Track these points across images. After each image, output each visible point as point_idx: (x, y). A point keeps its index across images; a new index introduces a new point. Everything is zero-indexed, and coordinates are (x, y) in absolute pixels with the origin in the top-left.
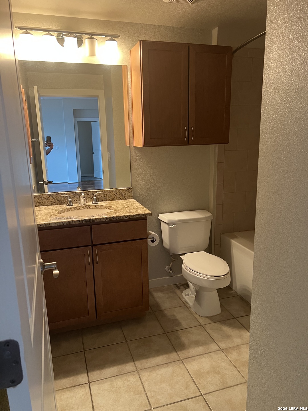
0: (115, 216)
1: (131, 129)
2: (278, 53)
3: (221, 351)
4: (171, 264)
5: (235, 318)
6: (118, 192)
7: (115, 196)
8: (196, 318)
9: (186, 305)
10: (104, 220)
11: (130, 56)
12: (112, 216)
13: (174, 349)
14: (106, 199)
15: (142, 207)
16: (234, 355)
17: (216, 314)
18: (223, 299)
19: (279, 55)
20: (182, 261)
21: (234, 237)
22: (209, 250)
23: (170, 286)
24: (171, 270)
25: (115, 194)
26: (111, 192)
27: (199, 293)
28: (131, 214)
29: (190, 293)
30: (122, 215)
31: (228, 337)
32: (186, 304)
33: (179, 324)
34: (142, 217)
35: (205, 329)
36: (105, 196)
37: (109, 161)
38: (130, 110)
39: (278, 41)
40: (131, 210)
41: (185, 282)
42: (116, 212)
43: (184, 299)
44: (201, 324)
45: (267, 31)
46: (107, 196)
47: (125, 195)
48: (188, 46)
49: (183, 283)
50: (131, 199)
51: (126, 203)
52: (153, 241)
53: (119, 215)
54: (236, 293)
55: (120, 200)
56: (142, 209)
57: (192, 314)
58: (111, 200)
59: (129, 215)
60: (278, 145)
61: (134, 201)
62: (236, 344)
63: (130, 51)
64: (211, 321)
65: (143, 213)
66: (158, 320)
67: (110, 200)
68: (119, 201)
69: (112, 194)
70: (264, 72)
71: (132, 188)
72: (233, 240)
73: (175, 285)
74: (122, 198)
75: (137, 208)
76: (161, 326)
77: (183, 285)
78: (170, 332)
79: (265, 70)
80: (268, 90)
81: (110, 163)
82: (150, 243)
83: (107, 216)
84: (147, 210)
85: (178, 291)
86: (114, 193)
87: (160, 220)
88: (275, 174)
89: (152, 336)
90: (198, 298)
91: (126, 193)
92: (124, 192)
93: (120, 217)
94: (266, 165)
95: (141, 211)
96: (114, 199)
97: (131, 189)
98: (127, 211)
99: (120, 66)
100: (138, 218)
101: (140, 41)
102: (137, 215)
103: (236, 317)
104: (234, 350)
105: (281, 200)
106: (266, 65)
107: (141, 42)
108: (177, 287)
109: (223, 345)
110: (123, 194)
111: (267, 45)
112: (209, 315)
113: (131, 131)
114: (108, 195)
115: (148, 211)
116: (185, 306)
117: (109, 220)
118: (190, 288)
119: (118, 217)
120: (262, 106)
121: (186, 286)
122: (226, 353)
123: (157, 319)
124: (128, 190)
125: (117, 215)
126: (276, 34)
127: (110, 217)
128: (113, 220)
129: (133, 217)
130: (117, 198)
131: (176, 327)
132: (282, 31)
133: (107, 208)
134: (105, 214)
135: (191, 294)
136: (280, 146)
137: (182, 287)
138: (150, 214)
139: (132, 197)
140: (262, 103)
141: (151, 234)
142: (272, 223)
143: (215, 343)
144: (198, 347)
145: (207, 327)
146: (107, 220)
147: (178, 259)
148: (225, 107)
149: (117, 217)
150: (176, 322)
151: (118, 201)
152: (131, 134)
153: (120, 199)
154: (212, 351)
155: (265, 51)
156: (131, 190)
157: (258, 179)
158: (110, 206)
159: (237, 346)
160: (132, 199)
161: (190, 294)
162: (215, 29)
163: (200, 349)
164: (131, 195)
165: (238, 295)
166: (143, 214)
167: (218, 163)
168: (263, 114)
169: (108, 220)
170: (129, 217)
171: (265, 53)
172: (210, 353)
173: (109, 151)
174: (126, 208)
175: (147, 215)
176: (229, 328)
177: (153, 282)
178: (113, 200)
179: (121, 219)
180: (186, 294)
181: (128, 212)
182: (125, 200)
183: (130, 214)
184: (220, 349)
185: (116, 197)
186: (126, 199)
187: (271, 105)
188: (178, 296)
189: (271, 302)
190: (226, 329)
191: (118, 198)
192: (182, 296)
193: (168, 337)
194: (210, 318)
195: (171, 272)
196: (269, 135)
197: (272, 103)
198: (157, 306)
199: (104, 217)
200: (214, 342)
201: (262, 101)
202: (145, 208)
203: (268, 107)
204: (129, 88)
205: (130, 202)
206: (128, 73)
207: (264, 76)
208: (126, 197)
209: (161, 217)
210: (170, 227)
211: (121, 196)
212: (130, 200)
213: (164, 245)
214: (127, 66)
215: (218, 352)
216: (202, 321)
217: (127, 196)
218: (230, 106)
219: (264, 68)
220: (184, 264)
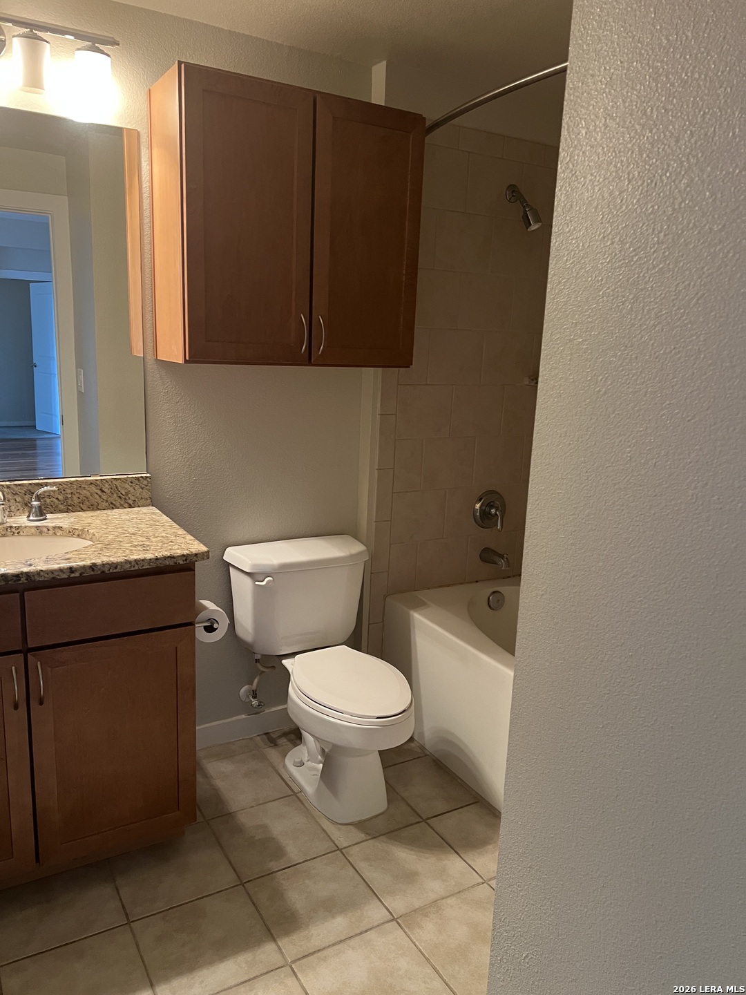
0: (98, 561)
1: (150, 309)
2: (607, 127)
3: (394, 923)
4: (256, 681)
5: (425, 821)
6: (107, 486)
7: (98, 497)
8: (324, 830)
9: (295, 794)
10: (65, 576)
11: (147, 104)
12: (88, 563)
13: (269, 930)
14: (70, 508)
15: (181, 532)
16: (427, 932)
17: (374, 814)
18: (390, 766)
19: (610, 131)
20: (286, 675)
21: (419, 605)
22: (355, 642)
23: (251, 738)
24: (255, 697)
25: (99, 493)
26: (86, 487)
27: (332, 758)
28: (149, 556)
29: (305, 757)
30: (121, 559)
31: (409, 877)
32: (296, 789)
33: (279, 852)
34: (181, 562)
35: (350, 860)
36: (66, 498)
37: (79, 392)
38: (147, 256)
39: (607, 90)
40: (147, 543)
41: (293, 727)
42: (101, 550)
43: (292, 777)
44: (338, 847)
45: (572, 64)
46: (75, 498)
47: (127, 494)
48: (315, 98)
49: (286, 728)
50: (147, 506)
51: (133, 518)
52: (210, 629)
53: (112, 559)
54: (422, 748)
55: (113, 508)
56: (180, 540)
57: (314, 817)
58: (84, 508)
59: (143, 560)
60: (600, 391)
61: (154, 513)
62: (432, 896)
63: (147, 90)
64: (362, 836)
65: (185, 552)
66: (221, 846)
67: (82, 510)
68: (109, 512)
69: (88, 493)
70: (558, 177)
71: (148, 475)
72: (415, 611)
73: (264, 736)
74: (118, 504)
75: (164, 534)
76: (230, 862)
77: (285, 734)
78: (255, 879)
79: (563, 172)
80: (569, 232)
81: (83, 398)
82: (201, 635)
83: (74, 564)
84: (196, 542)
85: (272, 754)
86: (94, 489)
87: (229, 564)
88: (585, 470)
89: (203, 897)
90: (330, 774)
91: (131, 489)
92: (127, 486)
93: (115, 565)
94: (559, 445)
95: (176, 547)
96: (94, 507)
97: (147, 477)
98: (135, 546)
99: (117, 132)
100: (169, 566)
101: (180, 63)
102: (165, 558)
103: (425, 817)
104: (426, 915)
105: (602, 545)
106: (564, 157)
107: (183, 65)
108: (271, 742)
109: (398, 904)
110: (124, 493)
111: (571, 101)
112: (359, 819)
113: (148, 316)
114: (77, 495)
115: (198, 547)
116: (293, 794)
117: (81, 574)
118: (305, 744)
119: (108, 566)
120: (549, 276)
121: (295, 736)
122: (405, 926)
123: (219, 842)
124: (137, 482)
125: (105, 559)
126: (600, 71)
127: (84, 567)
128: (92, 573)
129: (154, 565)
130: (105, 504)
131: (271, 861)
132: (621, 62)
133: (72, 533)
134: (68, 556)
135: (308, 761)
136: (605, 393)
137: (283, 741)
138: (205, 555)
139: (149, 501)
140: (551, 266)
141: (205, 608)
142: (573, 609)
143: (377, 900)
144: (333, 917)
145: (355, 854)
146: (72, 575)
147: (274, 667)
148: (404, 272)
149: (103, 564)
150: (270, 847)
151: (106, 511)
152: (149, 324)
153: (113, 506)
154: (370, 926)
155: (564, 117)
156: (145, 482)
157: (530, 480)
158: (83, 530)
159: (434, 903)
160: (149, 505)
161: (306, 759)
162: (379, 65)
163: (339, 924)
164: (146, 494)
165: (428, 753)
166: (183, 555)
167: (381, 415)
168: (554, 299)
169: (77, 574)
170: (142, 563)
171: (563, 124)
172: (366, 931)
173: (79, 365)
174: (133, 536)
175: (195, 558)
176: (412, 850)
177: (208, 731)
178: (93, 510)
179: (117, 570)
180: (296, 760)
181: (139, 548)
182: (129, 509)
183: (146, 556)
184: (390, 917)
185: (99, 500)
186: (130, 506)
187: (578, 273)
188: (274, 768)
189: (563, 828)
190: (404, 856)
191: (107, 504)
192: (285, 766)
193: (248, 894)
194: (360, 825)
195: (255, 702)
196: (570, 360)
197: (582, 268)
198: (217, 799)
199: (66, 565)
200: (375, 897)
201: (550, 262)
202: (189, 537)
203: (569, 279)
204: (144, 196)
205: (143, 516)
206: (143, 154)
207: (560, 190)
208: (131, 502)
209: (233, 555)
210: (257, 583)
211: (117, 499)
212: (144, 510)
213: (239, 631)
214: (138, 133)
215: (387, 925)
216: (342, 837)
217: (133, 498)
218: (417, 269)
219: (559, 166)
220: (292, 685)
